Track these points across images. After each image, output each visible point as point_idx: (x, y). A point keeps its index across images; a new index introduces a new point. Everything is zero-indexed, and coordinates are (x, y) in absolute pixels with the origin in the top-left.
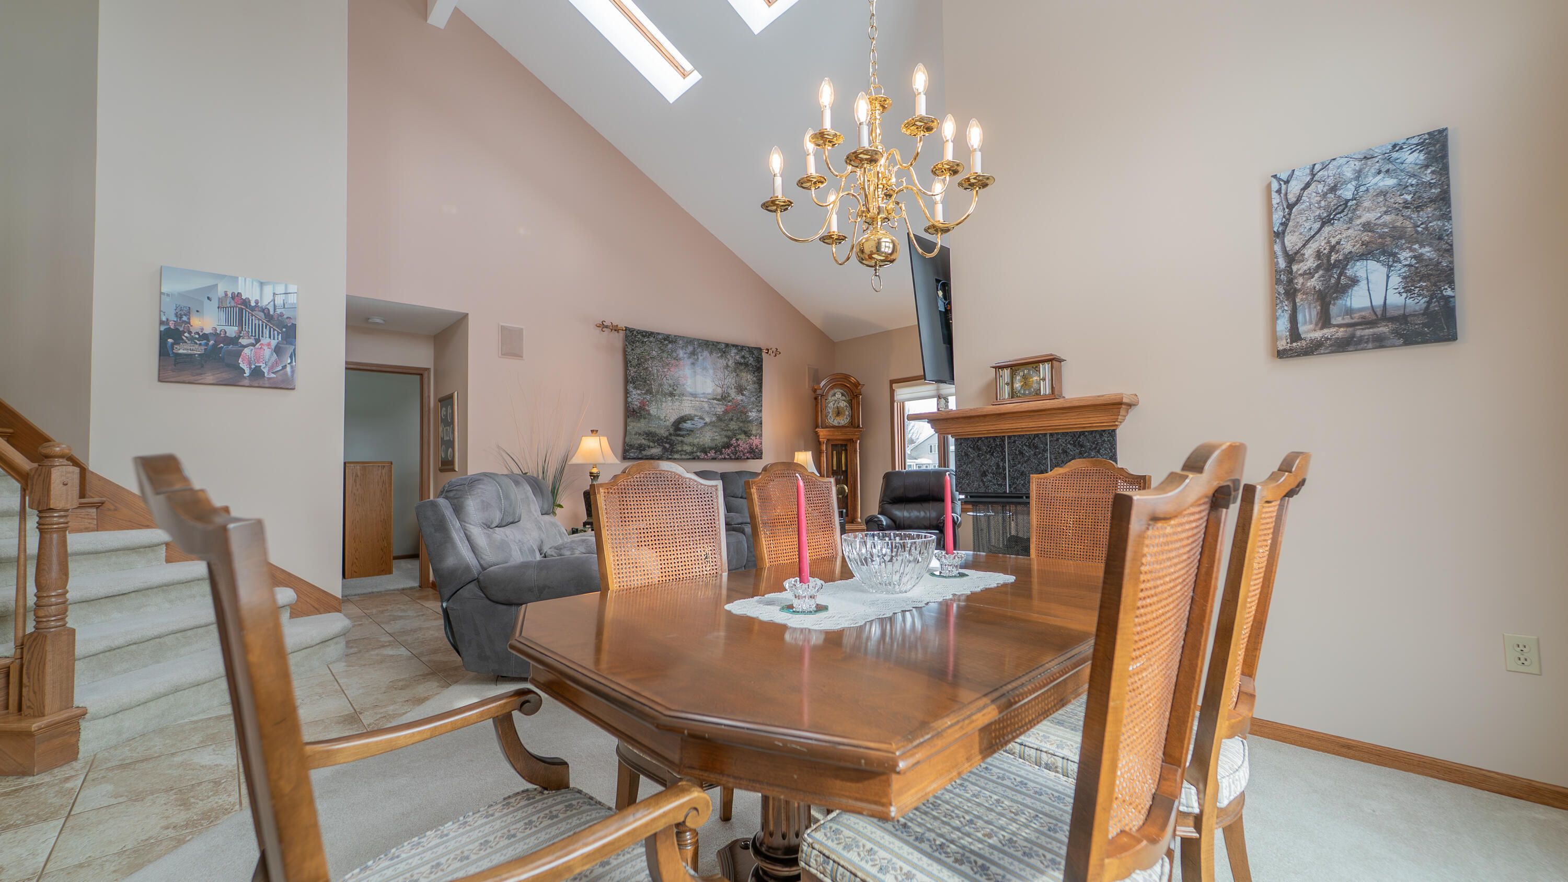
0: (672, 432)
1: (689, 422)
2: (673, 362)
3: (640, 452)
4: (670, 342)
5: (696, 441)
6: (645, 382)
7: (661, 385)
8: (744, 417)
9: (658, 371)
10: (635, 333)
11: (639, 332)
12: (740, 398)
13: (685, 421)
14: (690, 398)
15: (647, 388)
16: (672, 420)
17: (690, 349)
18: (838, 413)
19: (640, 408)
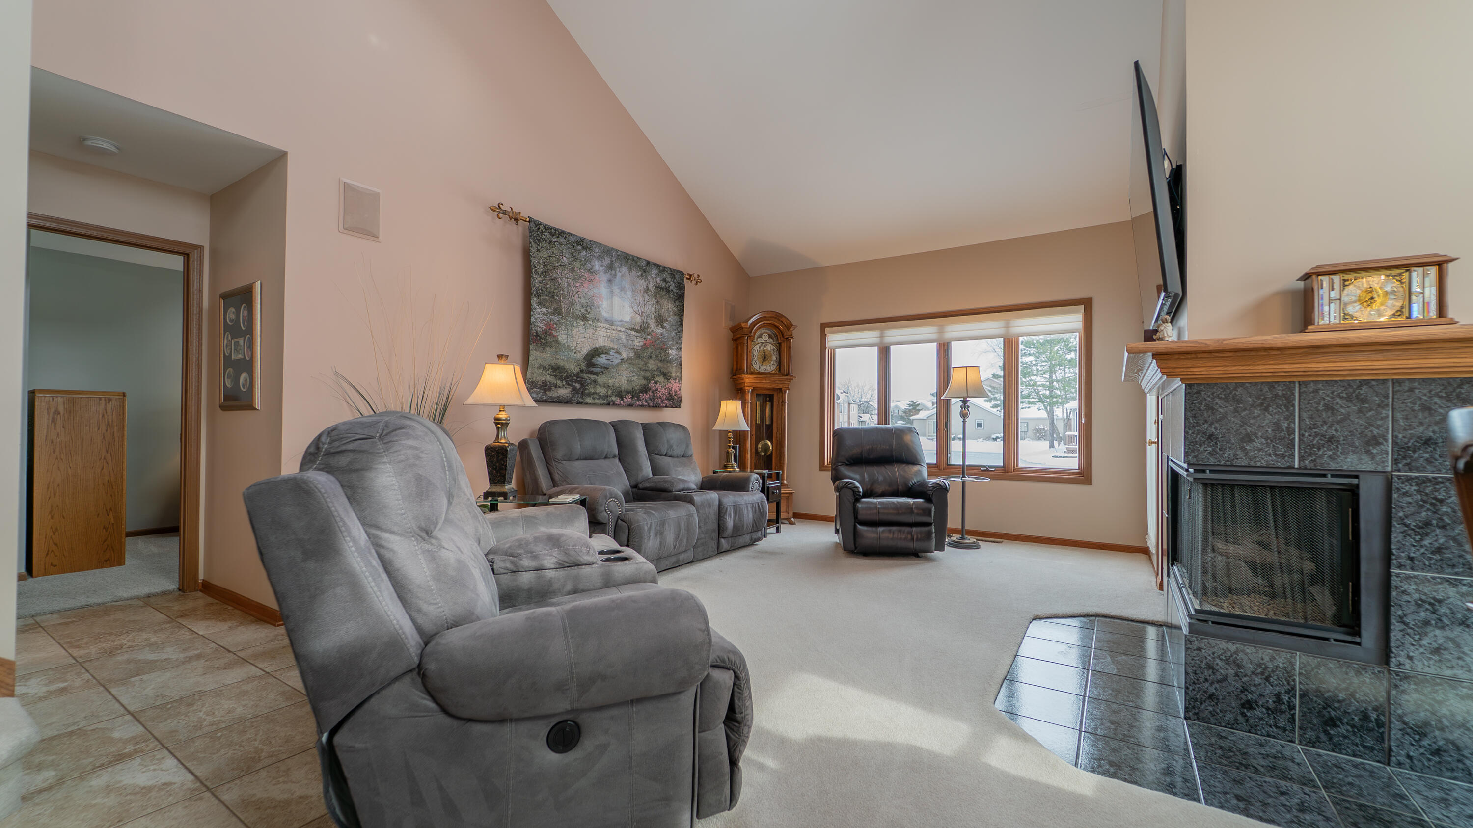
0: (584, 368)
1: (603, 356)
2: (586, 275)
3: (545, 392)
4: (584, 248)
5: (611, 382)
6: (553, 297)
7: (572, 304)
8: (663, 355)
9: (569, 284)
10: (541, 227)
11: (548, 228)
12: (659, 331)
13: (599, 355)
14: (605, 326)
15: (555, 306)
16: (585, 351)
17: (607, 261)
18: (765, 358)
19: (545, 332)
